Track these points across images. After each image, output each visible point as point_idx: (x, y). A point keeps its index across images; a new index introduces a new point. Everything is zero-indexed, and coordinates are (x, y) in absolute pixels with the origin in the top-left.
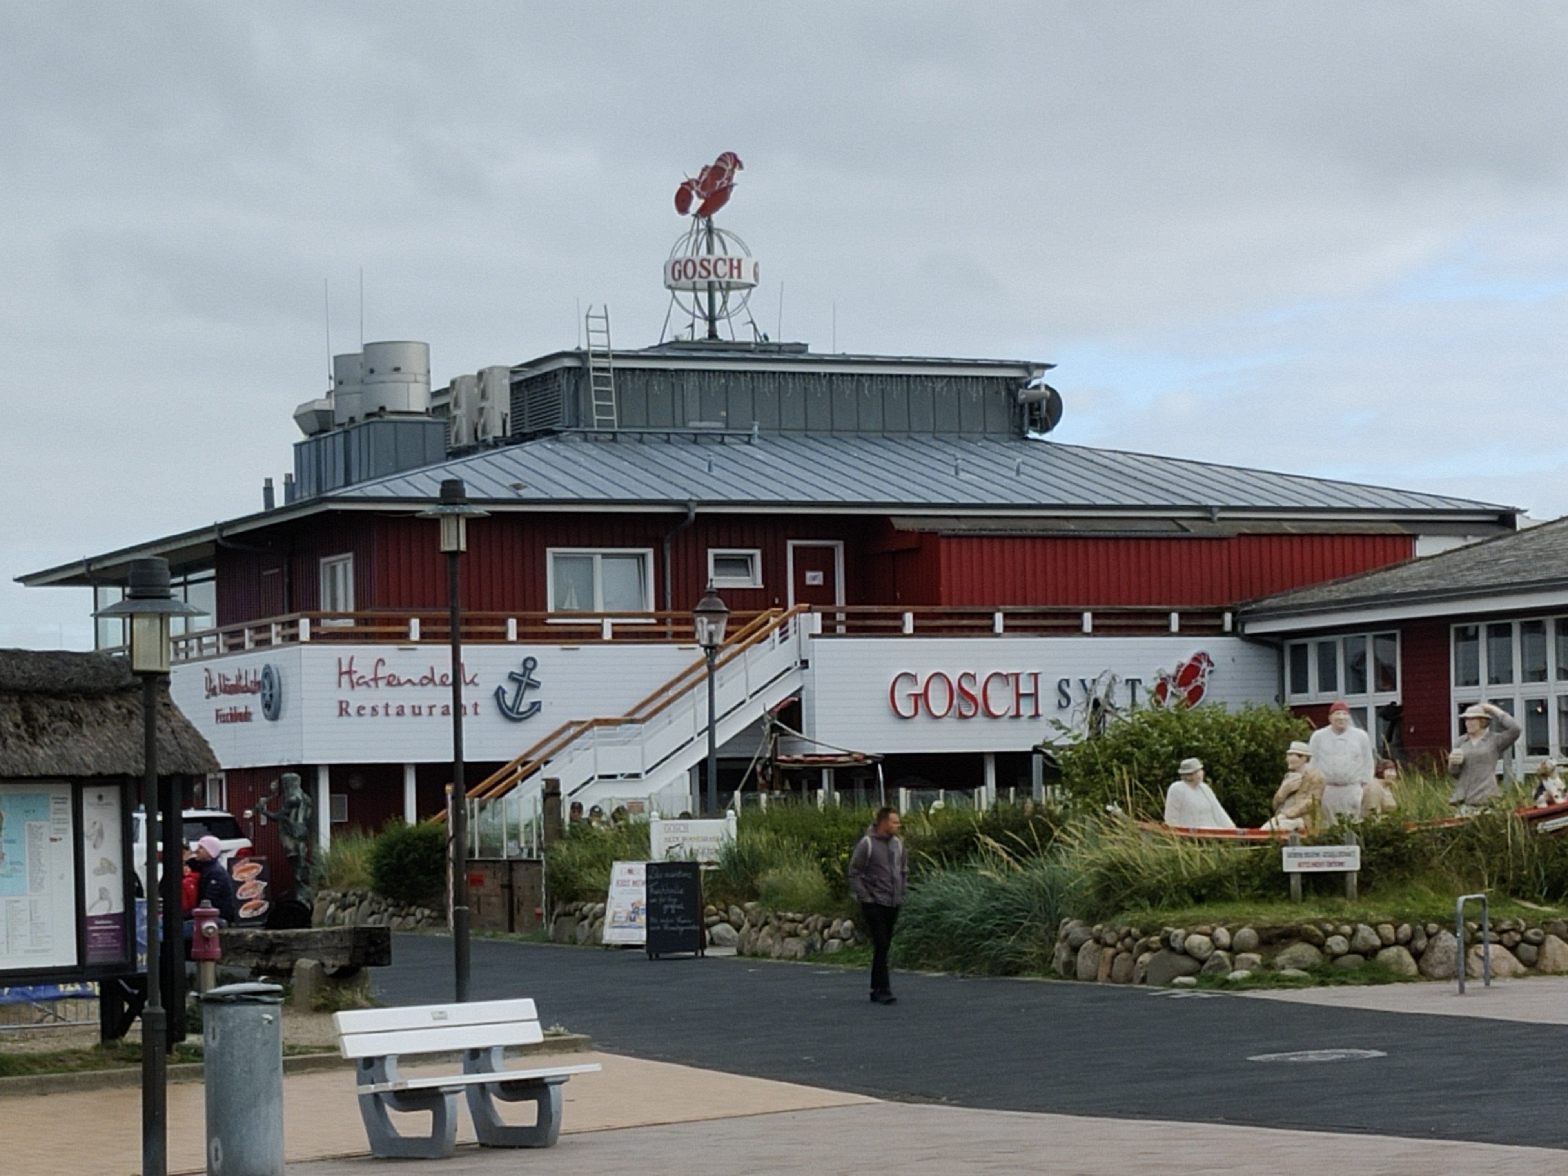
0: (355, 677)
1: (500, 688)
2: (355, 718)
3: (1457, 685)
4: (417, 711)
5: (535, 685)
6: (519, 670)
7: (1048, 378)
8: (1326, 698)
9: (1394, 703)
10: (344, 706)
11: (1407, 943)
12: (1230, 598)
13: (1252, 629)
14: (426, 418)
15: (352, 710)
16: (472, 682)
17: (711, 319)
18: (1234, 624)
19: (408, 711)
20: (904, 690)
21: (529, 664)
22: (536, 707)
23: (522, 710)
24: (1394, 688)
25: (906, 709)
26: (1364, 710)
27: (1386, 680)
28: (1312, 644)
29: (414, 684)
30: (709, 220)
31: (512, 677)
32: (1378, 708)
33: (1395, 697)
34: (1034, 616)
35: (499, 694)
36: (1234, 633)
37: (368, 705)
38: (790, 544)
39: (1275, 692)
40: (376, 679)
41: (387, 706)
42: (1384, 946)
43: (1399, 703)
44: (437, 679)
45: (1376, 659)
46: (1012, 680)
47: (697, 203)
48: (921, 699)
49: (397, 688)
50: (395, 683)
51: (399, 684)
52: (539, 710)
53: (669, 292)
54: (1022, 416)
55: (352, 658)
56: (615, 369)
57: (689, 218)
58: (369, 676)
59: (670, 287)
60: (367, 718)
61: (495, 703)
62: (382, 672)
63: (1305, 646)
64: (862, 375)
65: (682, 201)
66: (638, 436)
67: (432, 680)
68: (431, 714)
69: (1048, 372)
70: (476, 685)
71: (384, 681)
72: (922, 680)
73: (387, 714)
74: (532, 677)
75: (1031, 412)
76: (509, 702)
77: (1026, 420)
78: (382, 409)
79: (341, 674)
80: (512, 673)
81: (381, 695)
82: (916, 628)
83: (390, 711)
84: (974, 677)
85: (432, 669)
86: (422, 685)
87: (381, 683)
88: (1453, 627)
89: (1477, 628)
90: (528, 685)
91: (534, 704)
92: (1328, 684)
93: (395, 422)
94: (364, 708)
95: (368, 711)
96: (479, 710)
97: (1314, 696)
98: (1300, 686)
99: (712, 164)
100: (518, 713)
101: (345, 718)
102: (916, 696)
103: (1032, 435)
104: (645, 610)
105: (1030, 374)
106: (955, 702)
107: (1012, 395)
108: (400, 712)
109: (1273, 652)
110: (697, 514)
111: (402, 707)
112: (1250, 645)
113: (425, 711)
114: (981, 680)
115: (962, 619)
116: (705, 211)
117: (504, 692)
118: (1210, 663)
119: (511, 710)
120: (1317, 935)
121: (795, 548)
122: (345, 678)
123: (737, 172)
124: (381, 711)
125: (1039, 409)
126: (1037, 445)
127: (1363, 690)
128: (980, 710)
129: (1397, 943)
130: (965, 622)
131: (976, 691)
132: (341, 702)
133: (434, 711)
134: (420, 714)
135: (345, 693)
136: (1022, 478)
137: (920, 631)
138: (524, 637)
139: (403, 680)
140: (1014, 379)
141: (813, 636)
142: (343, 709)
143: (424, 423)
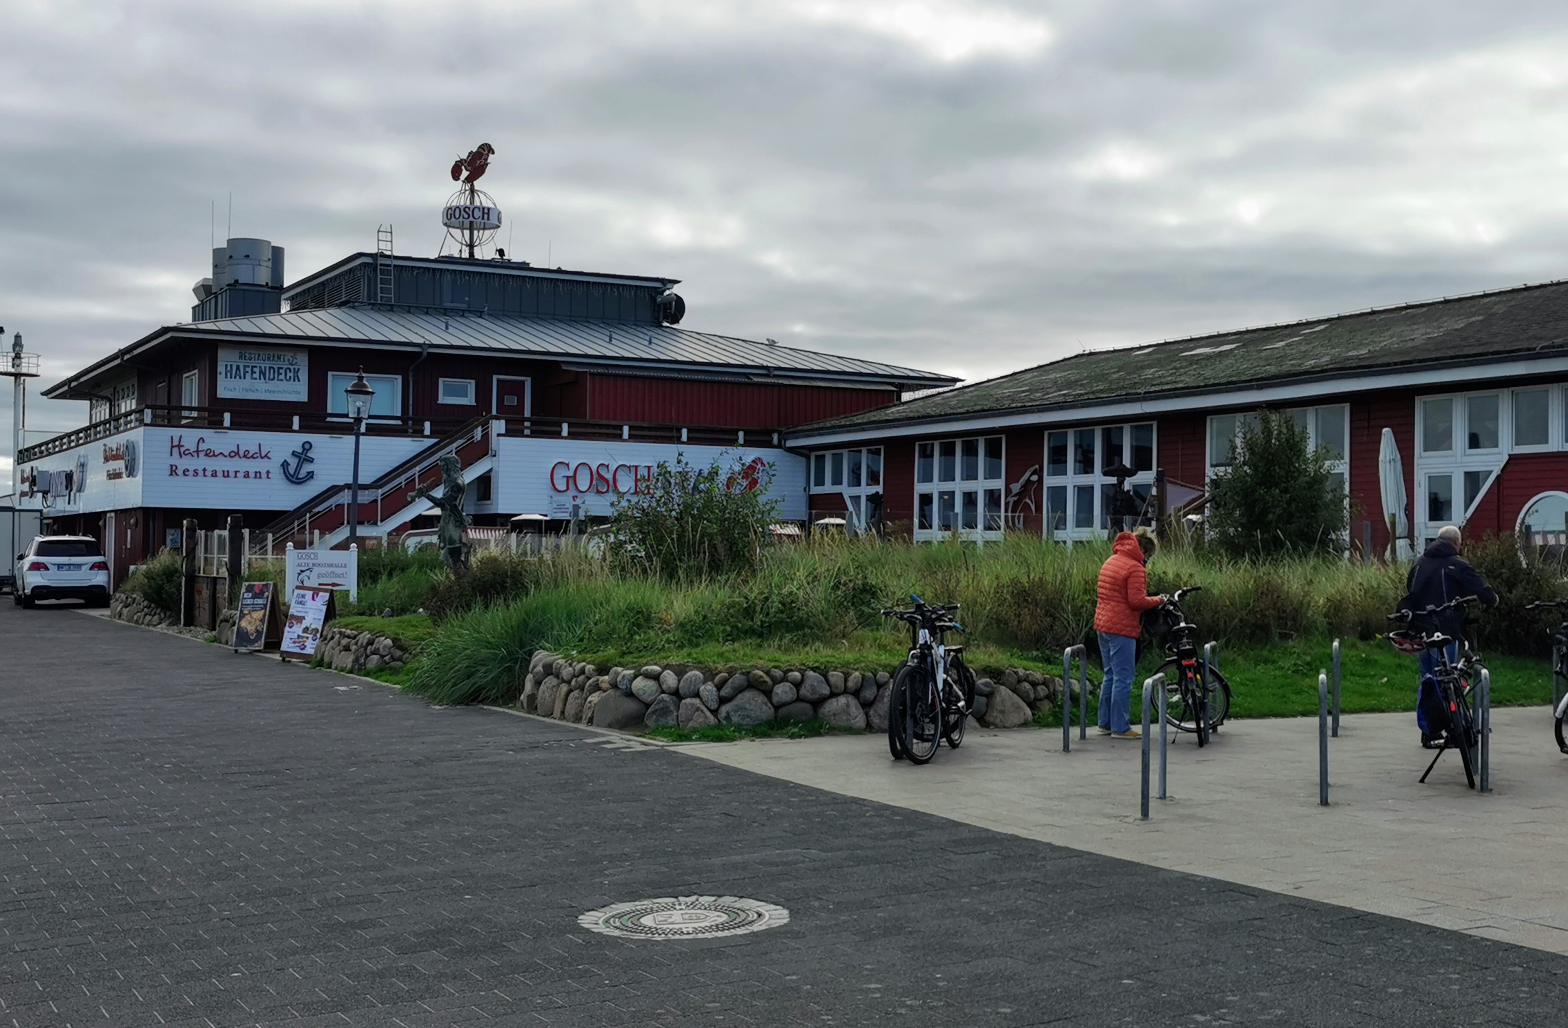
0: (182, 450)
1: (285, 461)
2: (181, 477)
3: (919, 482)
4: (226, 474)
5: (311, 461)
6: (300, 450)
7: (676, 290)
8: (836, 489)
9: (877, 493)
10: (174, 468)
11: (856, 693)
12: (779, 425)
13: (791, 443)
14: (266, 289)
15: (180, 472)
16: (266, 456)
17: (471, 246)
18: (779, 440)
19: (220, 474)
20: (561, 473)
21: (307, 447)
22: (310, 475)
23: (300, 476)
24: (879, 484)
25: (561, 486)
26: (859, 497)
27: (873, 478)
28: (828, 455)
29: (225, 456)
30: (472, 185)
31: (294, 454)
32: (867, 496)
33: (879, 489)
34: (649, 429)
35: (285, 465)
36: (779, 446)
37: (191, 469)
38: (495, 378)
39: (804, 485)
40: (198, 451)
41: (204, 470)
42: (833, 695)
43: (881, 492)
44: (241, 454)
45: (868, 467)
46: (633, 470)
47: (465, 174)
48: (572, 480)
49: (214, 458)
50: (212, 454)
51: (214, 455)
52: (312, 477)
53: (446, 228)
54: (659, 312)
55: (181, 437)
56: (395, 266)
57: (460, 183)
58: (193, 448)
59: (445, 224)
60: (190, 478)
61: (282, 471)
62: (202, 447)
63: (824, 456)
64: (558, 280)
65: (456, 173)
66: (407, 309)
67: (238, 453)
68: (236, 476)
69: (676, 286)
70: (269, 458)
71: (204, 453)
72: (573, 467)
73: (205, 476)
74: (308, 455)
75: (665, 311)
76: (292, 471)
77: (661, 315)
78: (236, 281)
79: (172, 447)
80: (294, 452)
81: (201, 462)
82: (569, 433)
83: (207, 473)
84: (607, 466)
85: (238, 446)
86: (232, 457)
87: (202, 455)
88: (917, 444)
89: (933, 444)
90: (305, 459)
91: (309, 473)
92: (837, 481)
93: (244, 290)
94: (188, 470)
95: (191, 473)
96: (270, 475)
97: (828, 488)
98: (820, 482)
99: (475, 150)
100: (297, 478)
101: (174, 478)
102: (568, 478)
103: (665, 324)
104: (395, 415)
105: (665, 285)
106: (594, 482)
107: (653, 299)
108: (214, 474)
109: (804, 459)
110: (428, 353)
111: (216, 472)
112: (788, 454)
113: (232, 474)
114: (613, 468)
115: (601, 428)
116: (470, 180)
117: (288, 464)
118: (762, 464)
119: (293, 476)
120: (765, 682)
121: (498, 380)
122: (175, 450)
123: (491, 156)
124: (201, 473)
125: (670, 309)
126: (667, 330)
127: (859, 485)
128: (611, 489)
129: (846, 691)
130: (604, 431)
131: (609, 476)
132: (172, 466)
133: (238, 474)
134: (228, 476)
135: (175, 460)
136: (653, 346)
137: (572, 436)
138: (303, 429)
139: (216, 454)
140: (655, 288)
141: (499, 435)
142: (173, 471)
143: (263, 292)
